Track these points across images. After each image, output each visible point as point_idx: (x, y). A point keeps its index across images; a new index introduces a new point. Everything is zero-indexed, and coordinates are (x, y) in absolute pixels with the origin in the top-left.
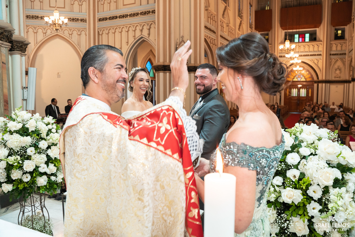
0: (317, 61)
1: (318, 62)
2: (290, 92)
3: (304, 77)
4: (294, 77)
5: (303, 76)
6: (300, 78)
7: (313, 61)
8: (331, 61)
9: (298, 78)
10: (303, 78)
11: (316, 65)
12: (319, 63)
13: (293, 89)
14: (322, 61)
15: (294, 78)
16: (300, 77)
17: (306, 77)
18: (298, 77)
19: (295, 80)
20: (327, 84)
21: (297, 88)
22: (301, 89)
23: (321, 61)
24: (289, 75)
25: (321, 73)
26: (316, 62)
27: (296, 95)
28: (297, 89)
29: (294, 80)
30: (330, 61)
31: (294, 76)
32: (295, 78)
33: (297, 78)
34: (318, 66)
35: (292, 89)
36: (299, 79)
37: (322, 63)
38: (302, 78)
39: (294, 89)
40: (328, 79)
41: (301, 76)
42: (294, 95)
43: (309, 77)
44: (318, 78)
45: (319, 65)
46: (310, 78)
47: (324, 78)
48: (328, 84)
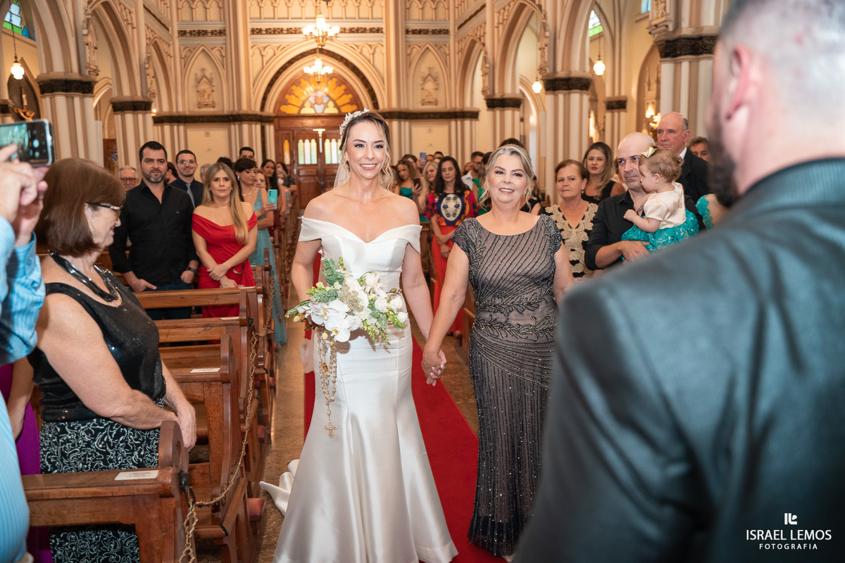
0: (371, 52)
1: (373, 54)
2: (294, 154)
3: (334, 101)
4: (304, 102)
5: (331, 99)
6: (322, 106)
7: (359, 51)
8: (409, 52)
9: (316, 106)
10: (331, 104)
11: (370, 62)
12: (376, 55)
13: (304, 142)
14: (384, 51)
15: (302, 106)
16: (322, 103)
17: (339, 103)
18: (316, 103)
19: (307, 110)
20: (403, 123)
21: (316, 136)
22: (327, 141)
23: (381, 51)
24: (287, 97)
25: (384, 89)
26: (367, 51)
27: (315, 161)
28: (313, 141)
29: (304, 111)
30: (406, 51)
31: (303, 98)
32: (307, 104)
33: (312, 106)
34: (373, 65)
35: (301, 141)
36: (319, 110)
37: (385, 56)
38: (326, 106)
39: (307, 141)
40: (406, 106)
41: (326, 99)
42: (308, 162)
43: (348, 101)
44: (376, 105)
45: (376, 64)
46: (351, 103)
47: (394, 105)
48: (407, 123)
